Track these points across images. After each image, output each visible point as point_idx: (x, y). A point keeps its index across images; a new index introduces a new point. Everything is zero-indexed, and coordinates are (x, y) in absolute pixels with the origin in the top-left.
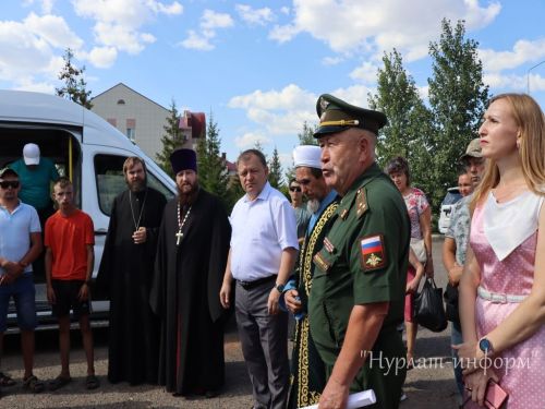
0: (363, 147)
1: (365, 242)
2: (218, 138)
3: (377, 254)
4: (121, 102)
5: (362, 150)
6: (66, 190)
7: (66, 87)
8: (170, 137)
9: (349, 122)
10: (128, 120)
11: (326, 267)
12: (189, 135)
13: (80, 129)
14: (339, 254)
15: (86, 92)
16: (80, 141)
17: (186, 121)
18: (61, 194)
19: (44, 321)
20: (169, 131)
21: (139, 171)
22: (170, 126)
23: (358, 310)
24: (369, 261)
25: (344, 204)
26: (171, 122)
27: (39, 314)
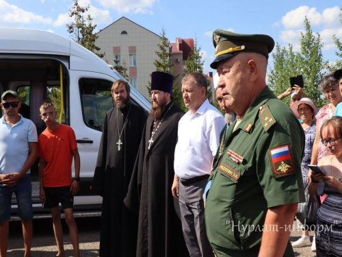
0: (252, 68)
1: (274, 152)
2: (202, 60)
3: (287, 162)
4: (124, 33)
5: (252, 71)
6: (48, 111)
7: (75, 22)
8: (161, 61)
9: (236, 48)
10: (130, 47)
11: (236, 176)
12: (180, 58)
13: (67, 58)
14: (249, 165)
15: (93, 25)
16: (68, 68)
17: (178, 47)
18: (45, 115)
19: (38, 211)
20: (160, 56)
21: (122, 91)
22: (161, 52)
23: (270, 214)
24: (280, 168)
25: (248, 118)
26: (162, 48)
27: (34, 205)
